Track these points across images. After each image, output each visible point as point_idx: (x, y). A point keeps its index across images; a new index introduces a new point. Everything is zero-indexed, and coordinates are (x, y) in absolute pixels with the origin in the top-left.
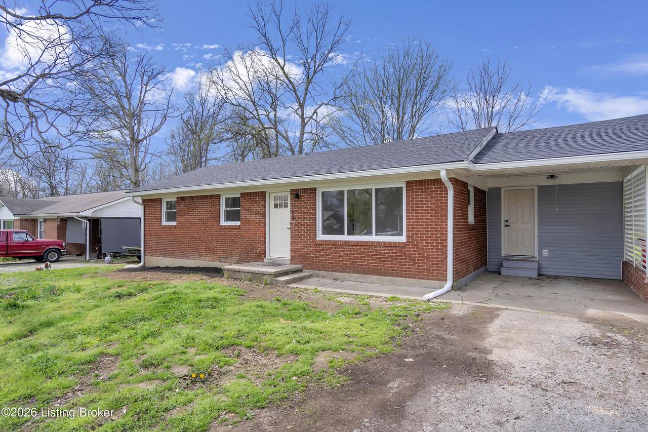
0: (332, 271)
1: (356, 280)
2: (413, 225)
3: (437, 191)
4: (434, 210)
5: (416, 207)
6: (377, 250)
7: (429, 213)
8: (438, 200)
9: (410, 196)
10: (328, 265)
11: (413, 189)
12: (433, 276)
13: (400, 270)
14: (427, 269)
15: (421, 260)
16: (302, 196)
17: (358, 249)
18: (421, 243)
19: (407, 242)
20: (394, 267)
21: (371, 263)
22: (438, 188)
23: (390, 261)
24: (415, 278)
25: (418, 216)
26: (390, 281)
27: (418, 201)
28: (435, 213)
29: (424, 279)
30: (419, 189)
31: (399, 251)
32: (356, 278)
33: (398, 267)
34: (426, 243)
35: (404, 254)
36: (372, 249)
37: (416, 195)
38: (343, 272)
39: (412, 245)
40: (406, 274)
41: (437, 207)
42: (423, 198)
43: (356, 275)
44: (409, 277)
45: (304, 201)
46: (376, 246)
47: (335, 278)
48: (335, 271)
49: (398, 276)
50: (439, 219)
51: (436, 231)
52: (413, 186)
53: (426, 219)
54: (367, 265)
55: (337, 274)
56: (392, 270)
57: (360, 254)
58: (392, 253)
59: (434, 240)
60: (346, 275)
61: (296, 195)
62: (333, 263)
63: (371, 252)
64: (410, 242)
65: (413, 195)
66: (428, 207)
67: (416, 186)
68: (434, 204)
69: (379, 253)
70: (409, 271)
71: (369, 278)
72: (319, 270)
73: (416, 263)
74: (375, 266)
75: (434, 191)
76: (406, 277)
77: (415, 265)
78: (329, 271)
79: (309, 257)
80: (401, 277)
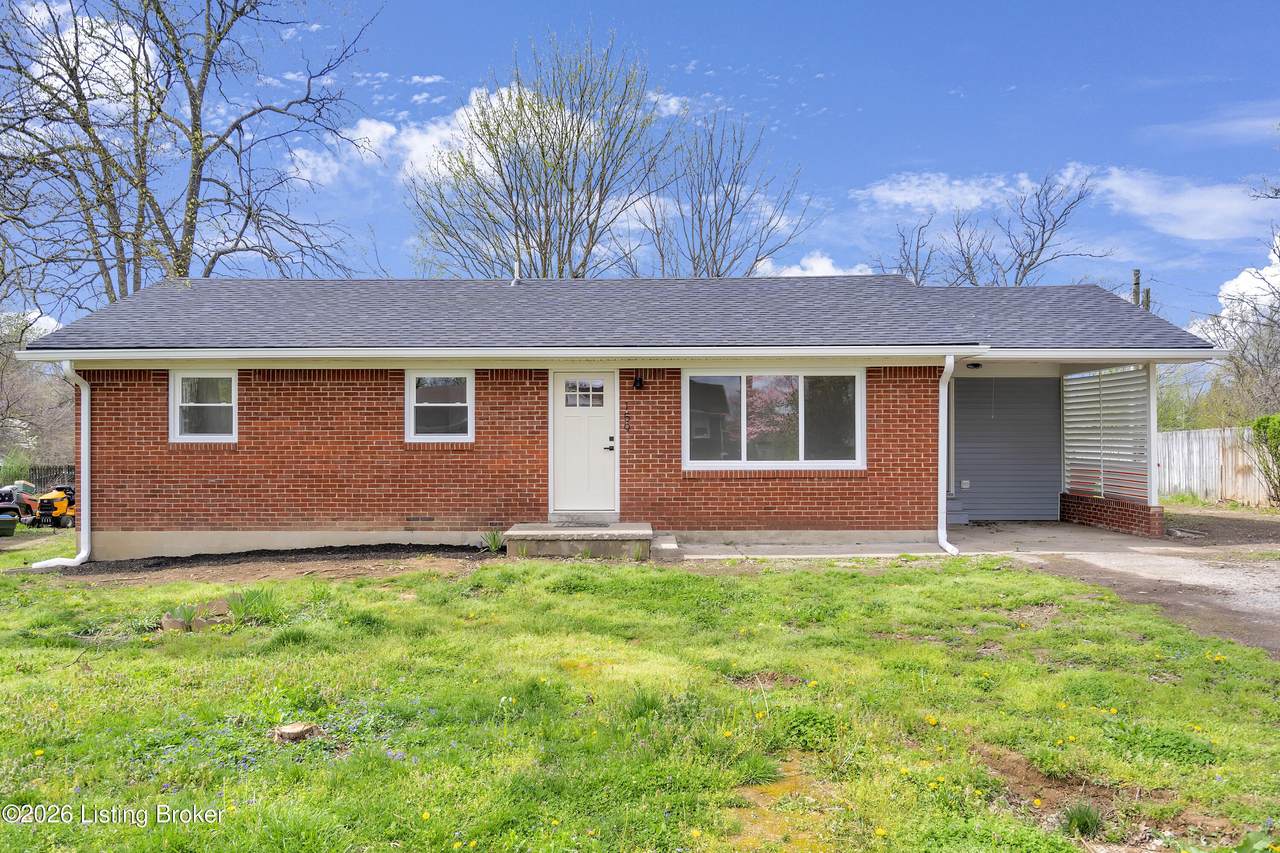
0: (719, 529)
1: (774, 541)
2: (880, 441)
3: (920, 386)
4: (915, 416)
5: (885, 411)
6: (814, 485)
7: (905, 421)
8: (920, 401)
9: (873, 392)
10: (711, 519)
11: (880, 382)
12: (914, 523)
13: (857, 518)
14: (902, 513)
15: (893, 498)
16: (650, 383)
17: (776, 484)
18: (893, 470)
19: (870, 469)
20: (846, 513)
21: (803, 509)
22: (922, 381)
23: (837, 504)
24: (883, 529)
25: (889, 426)
26: (839, 538)
27: (889, 401)
28: (916, 421)
29: (898, 529)
30: (890, 381)
31: (855, 484)
32: (772, 538)
33: (854, 513)
34: (902, 470)
35: (865, 489)
36: (803, 484)
37: (885, 391)
38: (744, 529)
39: (878, 474)
40: (869, 523)
41: (920, 411)
42: (896, 396)
43: (773, 533)
44: (873, 528)
45: (655, 393)
46: (811, 479)
47: (728, 542)
48: (729, 529)
49: (853, 529)
50: (922, 430)
51: (917, 451)
52: (880, 377)
53: (901, 431)
54: (794, 513)
55: (732, 534)
56: (842, 518)
57: (780, 494)
58: (842, 489)
59: (915, 465)
60: (752, 534)
61: (636, 380)
62: (723, 513)
63: (802, 489)
64: (875, 470)
65: (879, 391)
66: (904, 411)
67: (885, 376)
68: (915, 406)
69: (818, 489)
70: (873, 518)
71: (800, 535)
72: (689, 529)
73: (885, 503)
74: (811, 513)
75: (914, 386)
76: (868, 528)
77: (883, 508)
78: (714, 529)
79: (668, 504)
80: (858, 528)
